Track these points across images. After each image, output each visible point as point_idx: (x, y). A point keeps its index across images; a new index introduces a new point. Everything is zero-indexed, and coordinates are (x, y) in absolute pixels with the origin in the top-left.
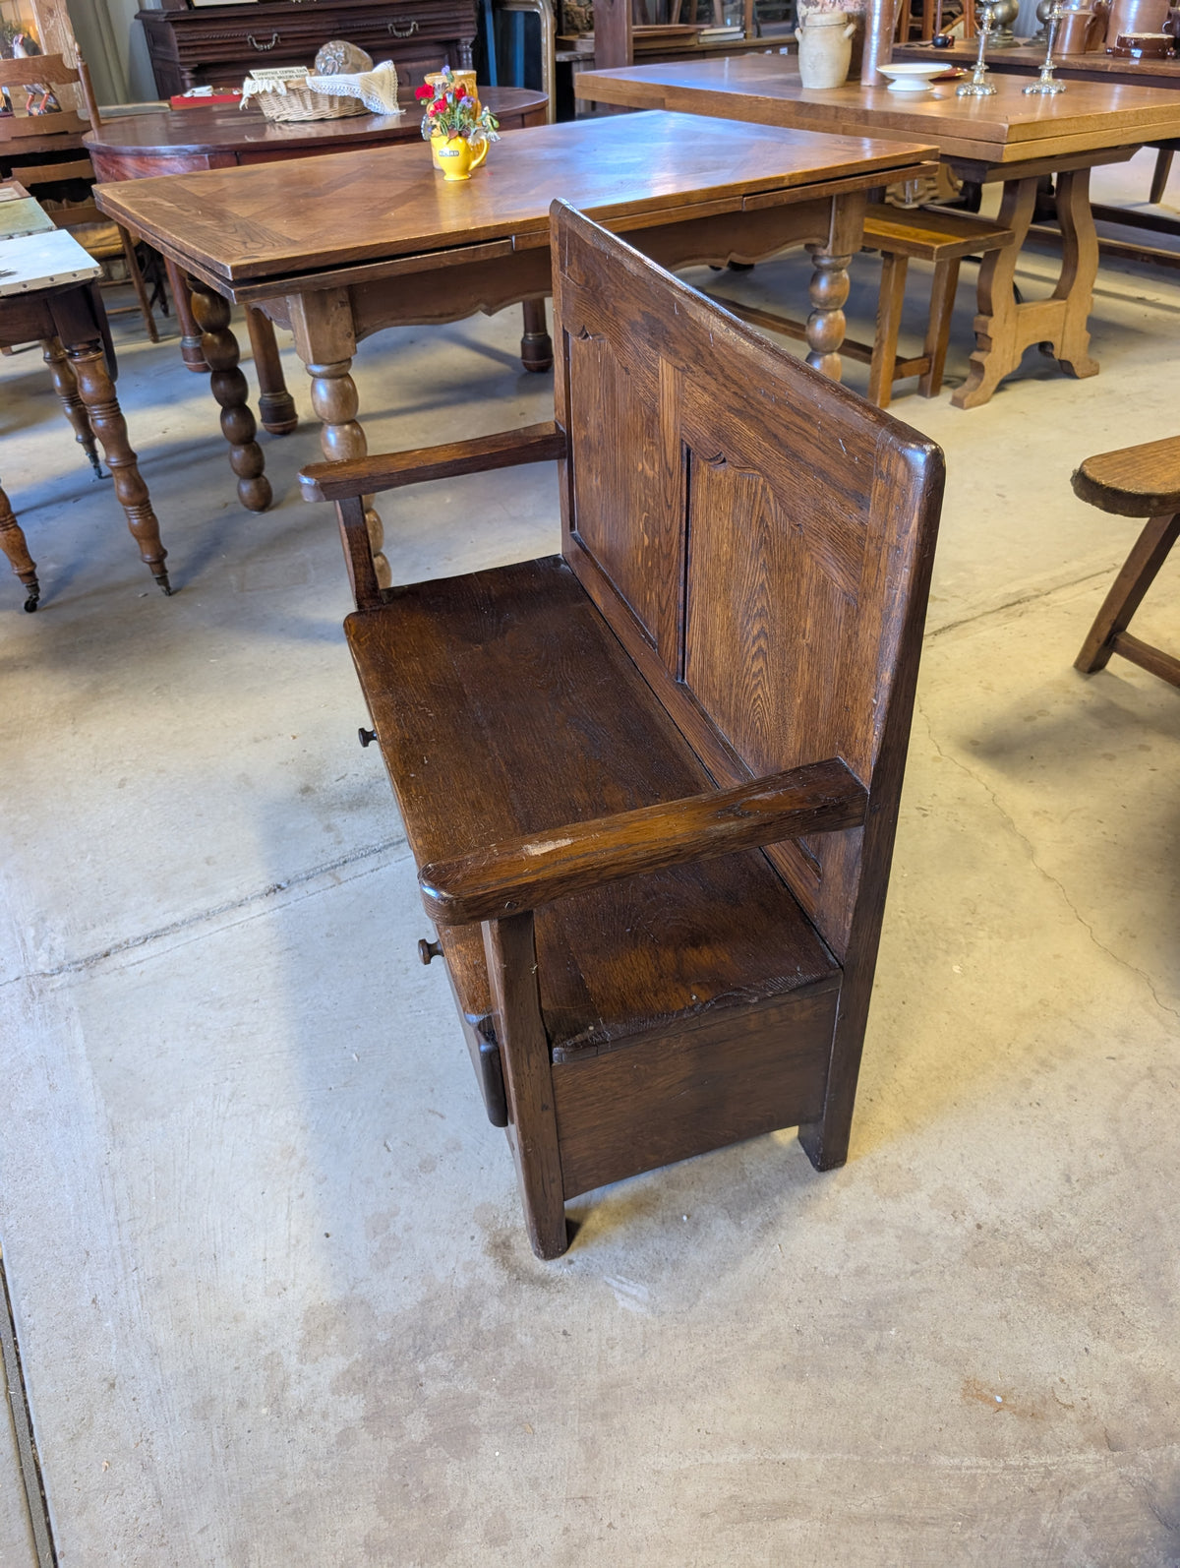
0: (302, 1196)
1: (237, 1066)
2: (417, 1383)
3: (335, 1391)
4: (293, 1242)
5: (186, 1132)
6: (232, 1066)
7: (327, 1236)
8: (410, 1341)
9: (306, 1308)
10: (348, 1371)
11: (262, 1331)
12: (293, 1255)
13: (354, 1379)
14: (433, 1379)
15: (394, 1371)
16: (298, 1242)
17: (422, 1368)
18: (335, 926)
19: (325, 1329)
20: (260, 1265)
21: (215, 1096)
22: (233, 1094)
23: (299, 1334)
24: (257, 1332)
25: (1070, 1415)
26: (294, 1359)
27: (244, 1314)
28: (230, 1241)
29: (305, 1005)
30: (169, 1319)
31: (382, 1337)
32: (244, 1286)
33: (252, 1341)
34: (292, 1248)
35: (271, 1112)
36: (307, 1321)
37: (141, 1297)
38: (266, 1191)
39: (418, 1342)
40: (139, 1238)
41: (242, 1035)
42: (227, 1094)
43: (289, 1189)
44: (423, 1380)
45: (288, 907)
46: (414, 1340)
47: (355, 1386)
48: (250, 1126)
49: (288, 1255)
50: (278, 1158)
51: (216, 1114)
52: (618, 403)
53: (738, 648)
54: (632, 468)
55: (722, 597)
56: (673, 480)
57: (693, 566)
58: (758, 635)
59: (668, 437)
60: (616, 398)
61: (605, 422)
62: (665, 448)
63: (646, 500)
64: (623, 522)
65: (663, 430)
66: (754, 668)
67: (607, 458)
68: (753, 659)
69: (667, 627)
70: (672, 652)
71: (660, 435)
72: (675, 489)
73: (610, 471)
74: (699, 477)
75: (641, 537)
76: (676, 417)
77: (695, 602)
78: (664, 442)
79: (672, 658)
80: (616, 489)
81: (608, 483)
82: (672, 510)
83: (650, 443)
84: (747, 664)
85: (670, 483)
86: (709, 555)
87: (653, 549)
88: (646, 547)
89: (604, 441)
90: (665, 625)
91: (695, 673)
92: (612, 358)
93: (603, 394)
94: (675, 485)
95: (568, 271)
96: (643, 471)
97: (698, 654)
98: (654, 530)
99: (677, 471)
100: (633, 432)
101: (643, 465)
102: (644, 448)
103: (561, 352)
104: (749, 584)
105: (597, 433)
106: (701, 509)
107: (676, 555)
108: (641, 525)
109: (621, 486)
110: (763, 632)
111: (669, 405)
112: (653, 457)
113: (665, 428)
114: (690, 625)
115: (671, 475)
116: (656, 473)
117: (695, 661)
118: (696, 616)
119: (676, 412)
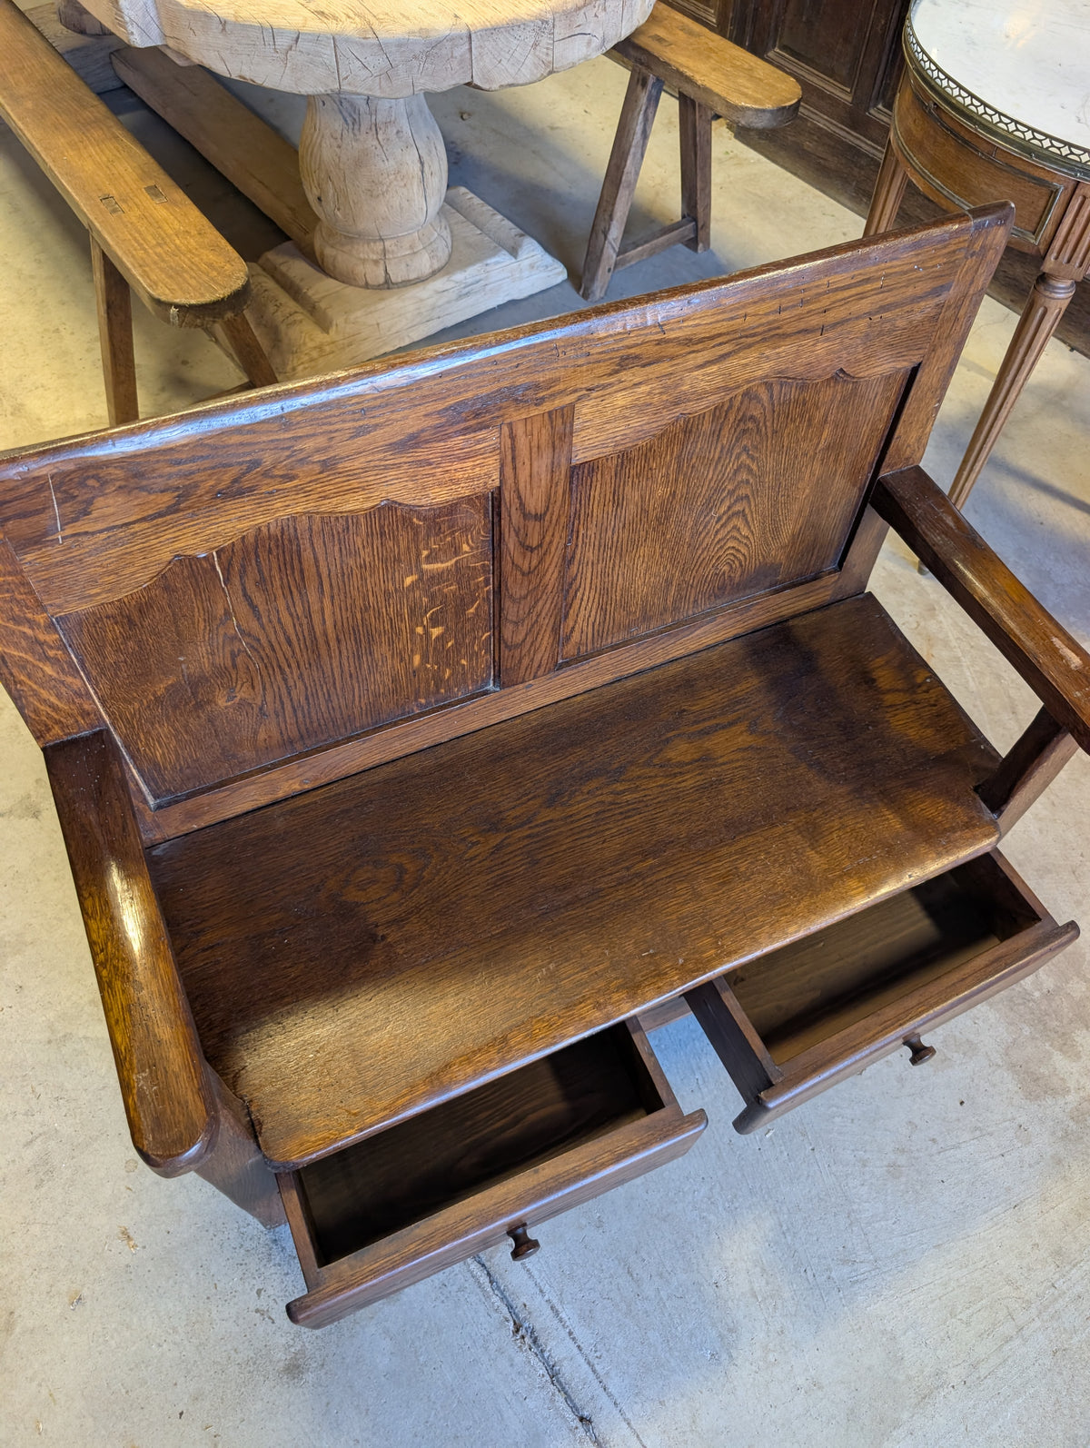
0: (934, 1140)
1: (809, 1272)
2: (1049, 995)
3: (1078, 1056)
4: (978, 1133)
5: (904, 1299)
6: (811, 1278)
7: (962, 1103)
8: (1022, 1007)
9: (1028, 1102)
10: (1061, 1050)
11: (1060, 1134)
12: (990, 1130)
13: (1065, 1044)
14: (1042, 984)
15: (1047, 1014)
16: (976, 1129)
17: (1037, 994)
18: (584, 1222)
19: (1038, 1079)
20: (1007, 1157)
21: (854, 1283)
22: (845, 1262)
23: (1050, 1101)
24: (1062, 1138)
25: (922, 624)
26: (1070, 1098)
27: (1052, 1157)
28: (997, 1197)
29: (712, 1217)
30: (1081, 1227)
31: (1027, 1030)
32: (1030, 1166)
33: (1070, 1140)
34: (984, 1132)
35: (855, 1207)
36: (1038, 1097)
37: (1074, 1266)
38: (940, 1179)
39: (1021, 1001)
40: (1027, 1298)
41: (767, 1283)
42: (846, 1269)
43: (931, 1155)
44: (1045, 991)
45: (555, 1301)
46: (1019, 1004)
47: (1069, 1042)
48: (877, 1225)
49: (991, 1134)
50: (903, 1179)
51: (873, 1273)
52: (317, 567)
53: (686, 546)
54: (381, 598)
55: (652, 535)
56: (547, 518)
57: (576, 563)
58: (729, 508)
59: (532, 488)
60: (305, 566)
61: (259, 618)
62: (522, 504)
63: (432, 598)
64: (352, 669)
65: (517, 491)
66: (719, 536)
67: (274, 650)
68: (717, 532)
69: (529, 650)
70: (546, 657)
71: (508, 500)
72: (554, 521)
73: (289, 654)
74: (594, 479)
75: (421, 639)
76: (556, 455)
77: (583, 586)
78: (519, 497)
79: (544, 662)
80: (319, 656)
81: (287, 669)
82: (545, 546)
83: (445, 537)
84: (704, 545)
85: (537, 527)
86: (621, 525)
87: (460, 625)
88: (437, 638)
89: (259, 640)
90: (523, 652)
91: (584, 637)
92: (283, 533)
93: (245, 595)
94: (554, 518)
95: (68, 532)
96: (421, 579)
97: (592, 619)
98: (462, 605)
99: (558, 504)
100: (384, 560)
101: (421, 572)
102: (425, 553)
103: (51, 653)
104: (712, 484)
105: (228, 649)
106: (599, 502)
107: (555, 575)
108: (420, 630)
109: (339, 641)
110: (740, 499)
111: (534, 456)
112: (452, 544)
113: (522, 485)
114: (571, 612)
115: (539, 517)
116: (466, 552)
117: (585, 628)
118: (587, 593)
119: (557, 451)
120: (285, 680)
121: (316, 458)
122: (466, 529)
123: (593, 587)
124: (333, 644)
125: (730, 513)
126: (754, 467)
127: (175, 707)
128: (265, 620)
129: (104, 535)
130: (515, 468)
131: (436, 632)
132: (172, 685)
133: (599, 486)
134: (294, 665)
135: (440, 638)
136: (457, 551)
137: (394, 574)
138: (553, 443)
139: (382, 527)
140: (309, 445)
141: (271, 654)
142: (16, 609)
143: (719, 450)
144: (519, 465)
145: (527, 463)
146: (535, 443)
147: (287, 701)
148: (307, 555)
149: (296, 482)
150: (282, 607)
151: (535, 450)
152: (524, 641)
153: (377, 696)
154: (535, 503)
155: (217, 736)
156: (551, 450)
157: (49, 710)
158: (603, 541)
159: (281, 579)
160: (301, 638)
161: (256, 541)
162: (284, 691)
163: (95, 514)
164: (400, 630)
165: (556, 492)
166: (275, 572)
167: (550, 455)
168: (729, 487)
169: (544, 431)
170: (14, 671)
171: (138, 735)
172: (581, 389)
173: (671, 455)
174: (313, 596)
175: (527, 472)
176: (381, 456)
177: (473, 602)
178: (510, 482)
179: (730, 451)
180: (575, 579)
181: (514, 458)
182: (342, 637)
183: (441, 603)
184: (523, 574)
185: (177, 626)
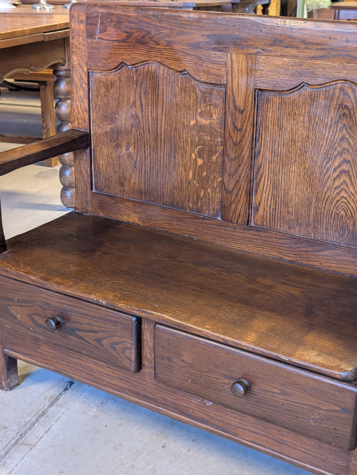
52: (163, 95)
53: (317, 180)
54: (181, 127)
55: (298, 160)
56: (244, 114)
57: (261, 156)
58: (340, 165)
59: (238, 93)
60: (159, 94)
61: (142, 112)
62: (234, 100)
63: (200, 139)
64: (167, 162)
65: (232, 91)
66: (336, 184)
67: (144, 132)
68: (335, 180)
69: (235, 199)
70: (242, 211)
71: (229, 94)
72: (247, 118)
73: (148, 138)
74: (269, 105)
75: (194, 162)
76: (249, 79)
77: (264, 175)
78: (233, 96)
79: (242, 214)
80: (157, 146)
81: (146, 146)
82: (243, 131)
83: (207, 105)
84: (328, 185)
85: (240, 117)
86: (282, 143)
87: (209, 164)
88: (200, 166)
89: (140, 123)
90: (233, 199)
91: (265, 214)
92: (155, 72)
93: (140, 97)
94: (248, 116)
95: (99, 36)
96: (196, 124)
97: (269, 202)
98: (211, 153)
99: (249, 108)
100: (185, 106)
101: (197, 120)
102: (199, 110)
103: (84, 85)
104: (328, 142)
105: (131, 121)
106: (271, 122)
107: (248, 153)
108: (193, 155)
109: (165, 142)
110: (345, 161)
111: (240, 75)
112: (210, 112)
113: (234, 89)
114: (259, 189)
115: (242, 112)
116: (215, 120)
117: (265, 207)
118: (266, 181)
119: (249, 77)
120: (145, 152)
121: (166, 39)
122: (216, 106)
123: (269, 179)
124: (163, 142)
125: (341, 169)
126: (351, 141)
127: (111, 141)
128: (144, 113)
129: (107, 42)
130: (232, 78)
131: (200, 162)
132: (112, 128)
133: (271, 111)
134: (149, 145)
135: (201, 166)
136: (211, 117)
137: (187, 115)
138: (247, 71)
139: (186, 87)
140: (165, 31)
141: (143, 133)
142: (81, 61)
143: (330, 120)
144: (234, 77)
145: (237, 77)
146: (240, 68)
147: (143, 166)
148: (161, 87)
149: (159, 47)
150: (150, 111)
151: (240, 71)
152: (233, 190)
153: (174, 187)
154: (240, 103)
155: (119, 168)
156: (246, 75)
157: (77, 111)
158: (273, 148)
159: (151, 95)
160: (153, 131)
161: (147, 72)
162: (143, 158)
163: (106, 33)
164: (186, 150)
165: (248, 101)
166: (150, 91)
167: (246, 78)
168: (338, 149)
169: (244, 63)
170: (74, 87)
171: (98, 147)
172: (258, 48)
173: (305, 110)
174: (160, 111)
175: (237, 82)
176: (186, 47)
177: (216, 152)
178: (230, 84)
179: (337, 123)
180: (260, 167)
181: (232, 72)
182: (166, 140)
183: (203, 145)
184: (234, 144)
185: (119, 99)
